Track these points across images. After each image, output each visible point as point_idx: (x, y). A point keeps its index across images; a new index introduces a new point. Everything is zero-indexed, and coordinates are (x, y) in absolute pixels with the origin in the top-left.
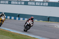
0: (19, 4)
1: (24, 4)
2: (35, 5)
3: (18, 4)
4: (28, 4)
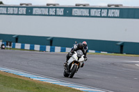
0: (52, 15)
1: (62, 14)
2: (90, 16)
3: (49, 15)
4: (73, 14)
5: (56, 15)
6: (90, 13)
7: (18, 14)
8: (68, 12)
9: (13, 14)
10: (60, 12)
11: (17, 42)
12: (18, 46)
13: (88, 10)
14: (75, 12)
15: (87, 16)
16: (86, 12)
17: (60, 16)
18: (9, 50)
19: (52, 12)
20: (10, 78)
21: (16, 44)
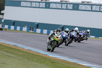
0: (64, 9)
1: (71, 8)
2: (92, 11)
3: (62, 9)
4: (80, 8)
5: (67, 9)
6: (92, 8)
7: (39, 7)
8: (76, 7)
9: (36, 7)
10: (70, 7)
11: (37, 28)
12: (38, 31)
13: (90, 6)
14: (81, 7)
15: (89, 11)
16: (89, 8)
17: (70, 9)
18: (31, 34)
19: (64, 6)
20: (32, 54)
21: (37, 29)
